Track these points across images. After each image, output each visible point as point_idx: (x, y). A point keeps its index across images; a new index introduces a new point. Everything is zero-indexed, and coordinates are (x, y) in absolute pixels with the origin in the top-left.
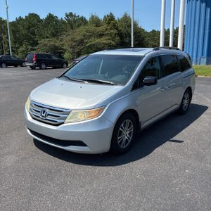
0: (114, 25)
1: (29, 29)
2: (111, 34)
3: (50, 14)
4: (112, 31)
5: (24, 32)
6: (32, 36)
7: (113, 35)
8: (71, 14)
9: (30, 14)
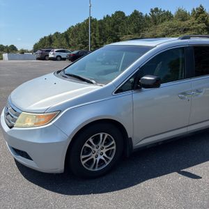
0: (203, 19)
1: (113, 26)
2: (198, 29)
3: (135, 11)
4: (199, 25)
5: (109, 29)
6: (116, 33)
7: (200, 30)
8: (156, 9)
9: (117, 12)
